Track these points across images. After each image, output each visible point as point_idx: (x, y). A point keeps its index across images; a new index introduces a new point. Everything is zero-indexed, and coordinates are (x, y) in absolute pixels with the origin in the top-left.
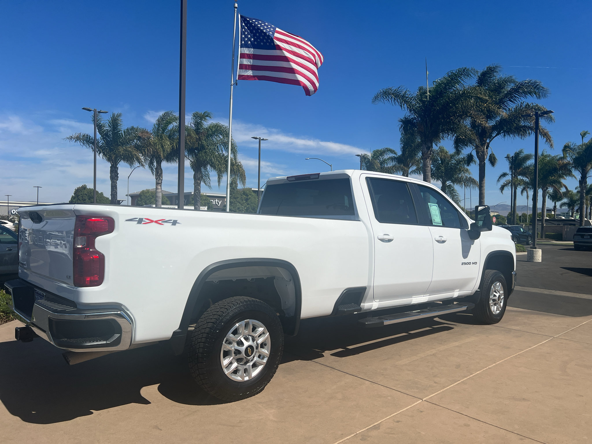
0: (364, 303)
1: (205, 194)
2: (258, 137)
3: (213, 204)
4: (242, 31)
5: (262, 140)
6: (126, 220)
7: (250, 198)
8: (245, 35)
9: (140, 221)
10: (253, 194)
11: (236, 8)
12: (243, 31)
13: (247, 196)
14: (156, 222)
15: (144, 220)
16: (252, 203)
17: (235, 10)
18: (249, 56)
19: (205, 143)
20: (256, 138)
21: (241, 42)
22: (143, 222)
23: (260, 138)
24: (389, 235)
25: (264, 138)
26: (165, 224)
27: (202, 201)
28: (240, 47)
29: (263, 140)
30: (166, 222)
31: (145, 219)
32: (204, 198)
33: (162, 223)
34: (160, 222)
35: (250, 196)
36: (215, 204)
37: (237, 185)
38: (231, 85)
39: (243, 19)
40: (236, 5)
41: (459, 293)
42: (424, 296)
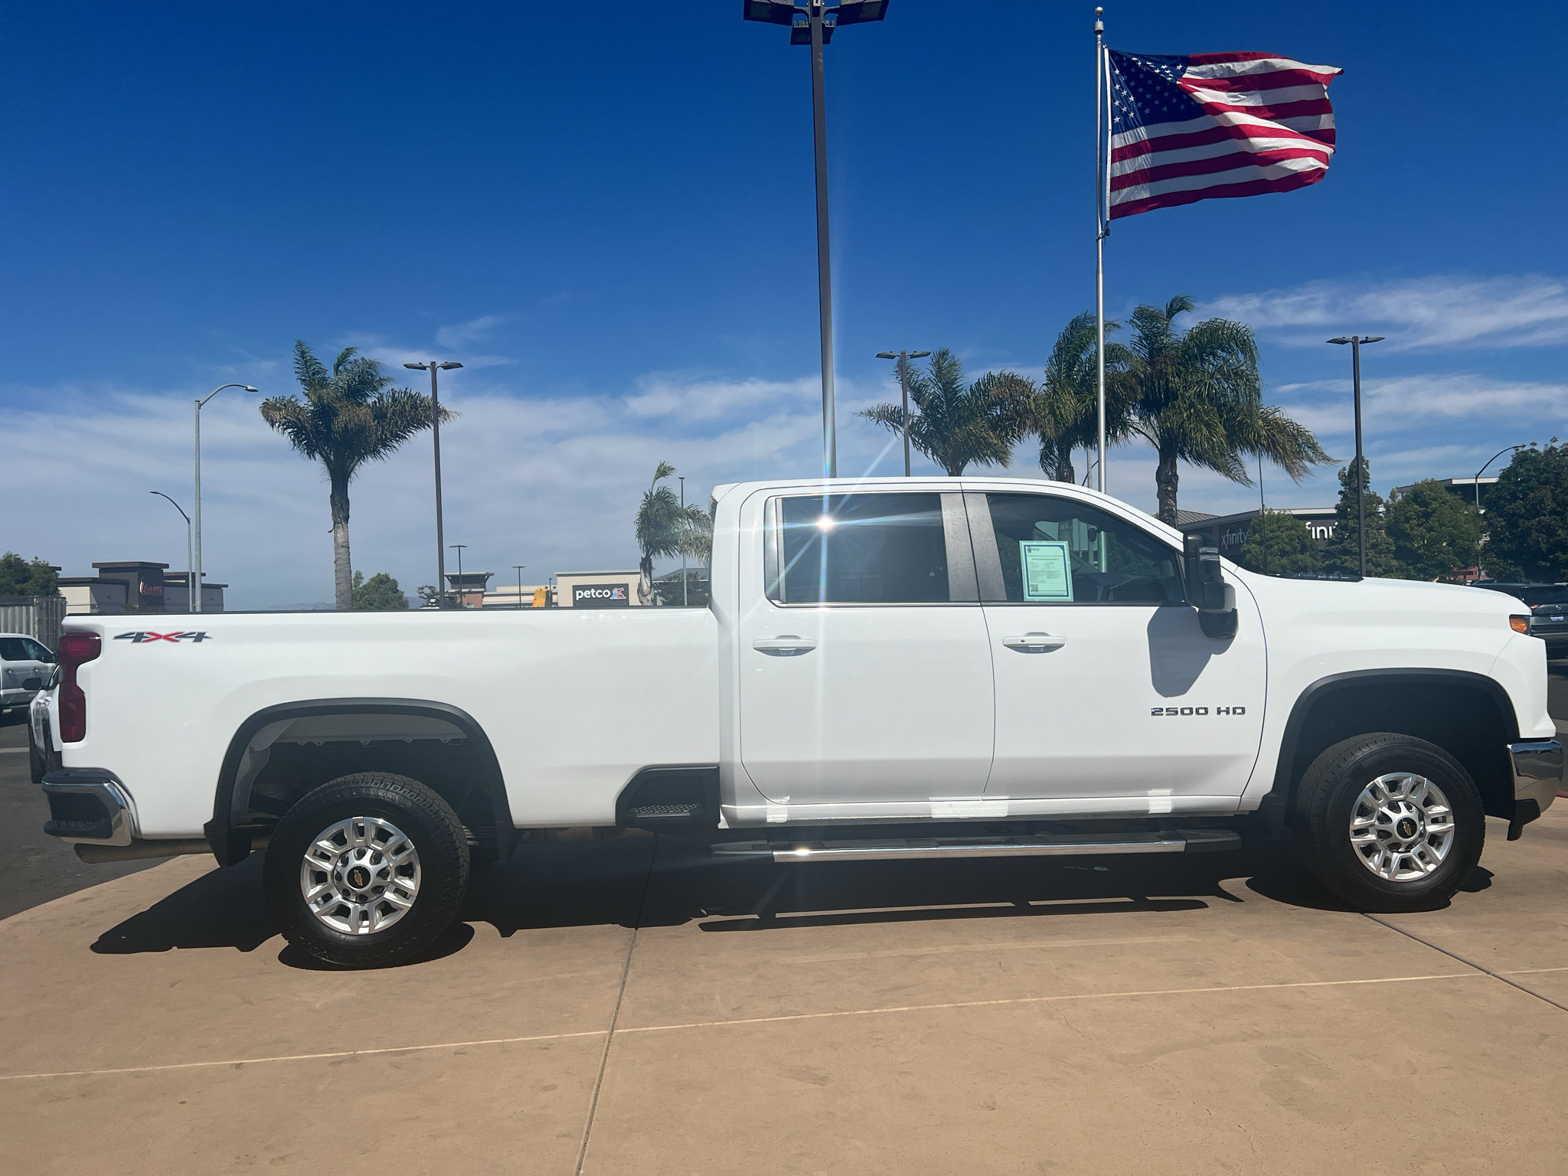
0: (735, 805)
1: (1288, 512)
2: (1349, 337)
3: (1314, 537)
4: (1113, 91)
5: (1362, 342)
6: (116, 638)
7: (1434, 511)
8: (1121, 98)
9: (138, 637)
10: (1448, 496)
11: (1100, 32)
12: (1116, 91)
13: (1426, 507)
14: (167, 637)
15: (145, 635)
16: (1442, 525)
17: (1097, 39)
18: (1134, 150)
19: (1176, 382)
20: (1343, 342)
21: (1113, 121)
22: (143, 639)
23: (1356, 338)
24: (799, 638)
25: (1371, 336)
26: (183, 640)
27: (1283, 532)
28: (1110, 133)
29: (1366, 341)
30: (185, 636)
31: (147, 633)
32: (1288, 523)
33: (177, 639)
34: (173, 637)
35: (1435, 505)
36: (1318, 537)
37: (1368, 478)
38: (1099, 238)
39: (1117, 58)
40: (1100, 25)
41: (1172, 800)
42: (984, 798)
